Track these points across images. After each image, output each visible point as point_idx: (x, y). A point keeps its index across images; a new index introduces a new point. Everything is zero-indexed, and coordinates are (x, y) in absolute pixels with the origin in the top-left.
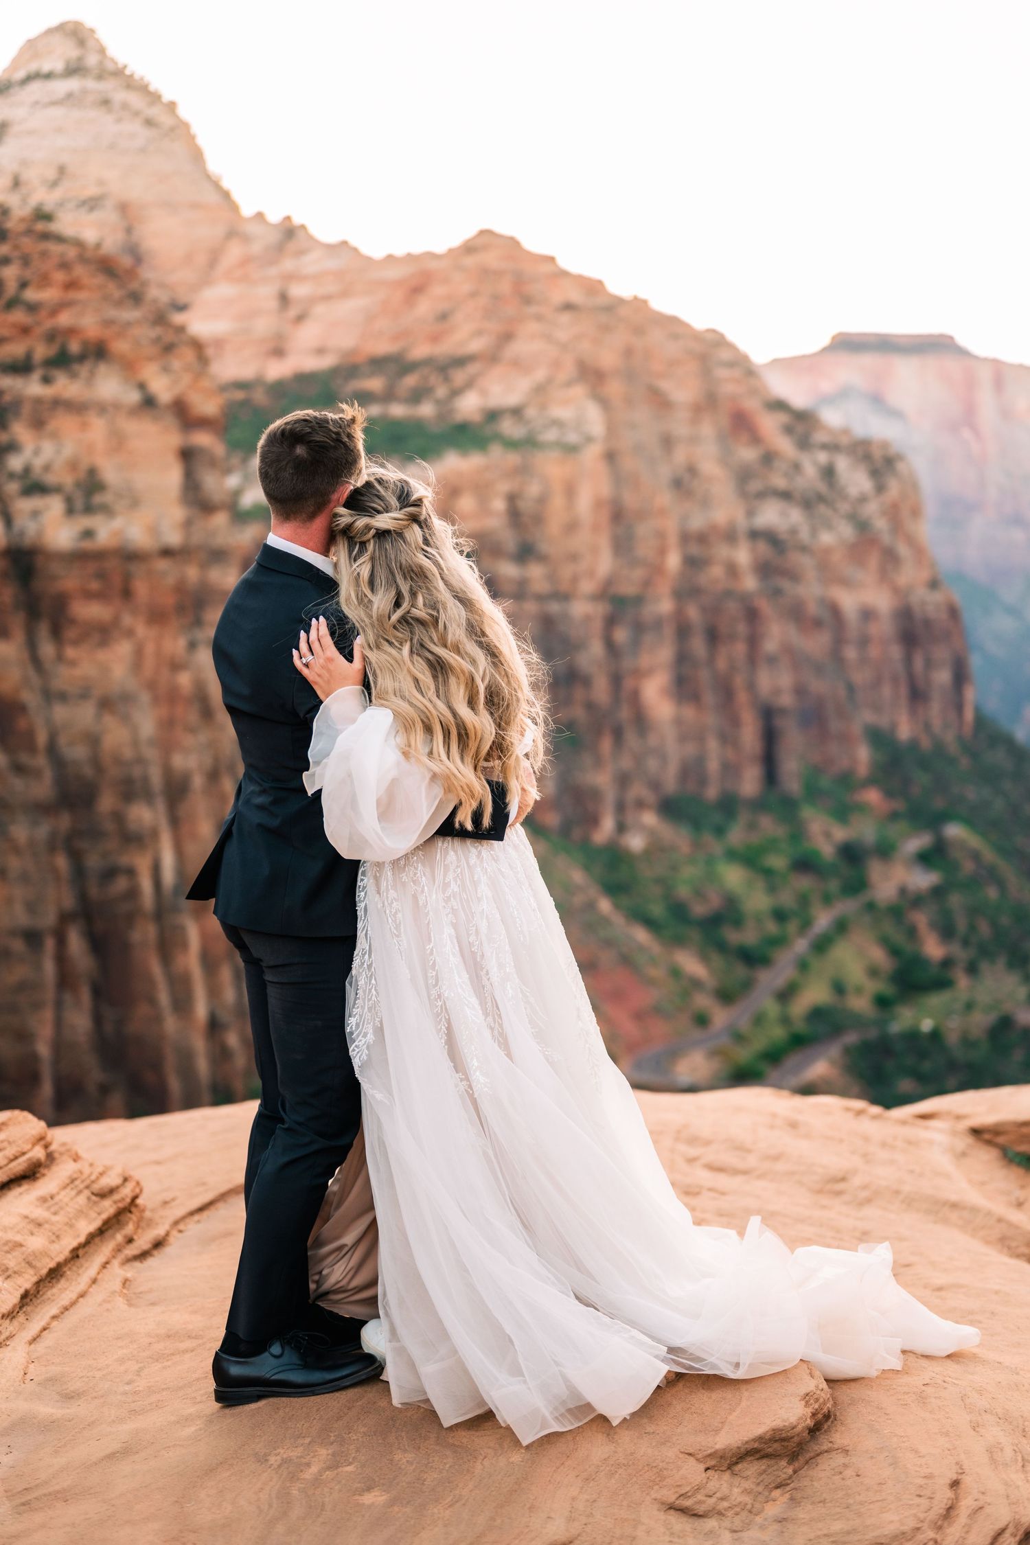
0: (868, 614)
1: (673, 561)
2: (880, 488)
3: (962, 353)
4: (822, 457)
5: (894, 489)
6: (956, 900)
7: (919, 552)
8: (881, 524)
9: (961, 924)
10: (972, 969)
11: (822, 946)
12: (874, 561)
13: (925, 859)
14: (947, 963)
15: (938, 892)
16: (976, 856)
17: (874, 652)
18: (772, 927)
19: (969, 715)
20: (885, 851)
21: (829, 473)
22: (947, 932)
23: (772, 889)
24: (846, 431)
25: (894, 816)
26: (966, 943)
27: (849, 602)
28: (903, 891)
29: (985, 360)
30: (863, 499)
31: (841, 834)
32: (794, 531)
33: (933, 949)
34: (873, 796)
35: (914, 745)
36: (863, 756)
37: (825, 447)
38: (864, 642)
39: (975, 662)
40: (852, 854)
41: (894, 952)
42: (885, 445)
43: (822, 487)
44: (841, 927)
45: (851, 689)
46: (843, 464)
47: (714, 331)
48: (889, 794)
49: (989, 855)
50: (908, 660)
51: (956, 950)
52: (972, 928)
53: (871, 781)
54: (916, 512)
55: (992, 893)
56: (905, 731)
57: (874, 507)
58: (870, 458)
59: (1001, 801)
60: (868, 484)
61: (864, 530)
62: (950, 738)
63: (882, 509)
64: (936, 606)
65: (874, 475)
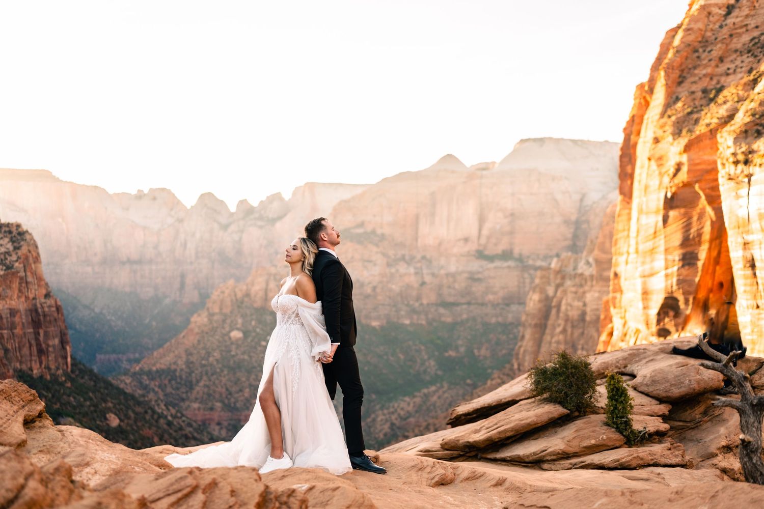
0: (13, 312)
2: (17, 248)
3: (58, 180)
5: (24, 249)
7: (40, 279)
8: (18, 265)
12: (15, 285)
17: (18, 331)
19: (69, 360)
29: (66, 182)
30: (8, 253)
35: (41, 378)
38: (12, 327)
42: (18, 226)
45: (6, 351)
50: (37, 334)
54: (37, 259)
56: (36, 372)
57: (14, 258)
58: (10, 232)
59: (88, 403)
60: (10, 247)
61: (9, 268)
62: (60, 372)
63: (19, 258)
64: (50, 307)
65: (12, 241)
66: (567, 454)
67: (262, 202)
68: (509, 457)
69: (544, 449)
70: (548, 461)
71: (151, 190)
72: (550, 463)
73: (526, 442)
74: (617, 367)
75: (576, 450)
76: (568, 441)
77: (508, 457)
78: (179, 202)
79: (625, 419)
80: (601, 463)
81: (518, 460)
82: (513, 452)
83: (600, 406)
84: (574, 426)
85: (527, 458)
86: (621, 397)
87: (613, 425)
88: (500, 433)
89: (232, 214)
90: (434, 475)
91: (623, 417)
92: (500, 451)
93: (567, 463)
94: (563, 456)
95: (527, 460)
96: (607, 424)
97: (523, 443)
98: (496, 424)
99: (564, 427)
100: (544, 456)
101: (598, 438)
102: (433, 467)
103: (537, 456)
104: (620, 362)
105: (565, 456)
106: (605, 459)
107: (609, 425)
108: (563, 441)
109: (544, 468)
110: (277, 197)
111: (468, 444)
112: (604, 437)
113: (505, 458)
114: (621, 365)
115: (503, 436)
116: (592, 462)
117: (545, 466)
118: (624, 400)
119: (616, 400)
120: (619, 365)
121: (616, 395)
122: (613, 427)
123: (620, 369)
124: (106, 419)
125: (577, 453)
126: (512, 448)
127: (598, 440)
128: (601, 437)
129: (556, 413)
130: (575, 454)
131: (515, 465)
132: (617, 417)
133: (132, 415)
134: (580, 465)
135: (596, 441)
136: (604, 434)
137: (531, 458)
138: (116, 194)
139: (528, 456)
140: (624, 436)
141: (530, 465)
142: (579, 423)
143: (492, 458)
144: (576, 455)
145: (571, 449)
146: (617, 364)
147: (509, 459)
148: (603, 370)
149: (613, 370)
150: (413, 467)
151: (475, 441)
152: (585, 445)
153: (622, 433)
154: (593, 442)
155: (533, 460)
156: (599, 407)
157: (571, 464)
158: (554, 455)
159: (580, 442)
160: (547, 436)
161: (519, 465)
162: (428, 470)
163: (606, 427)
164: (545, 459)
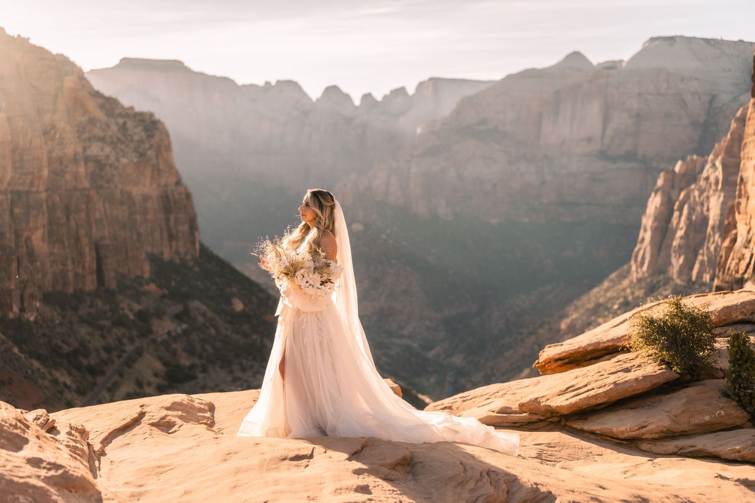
0: (146, 198)
1: (46, 172)
2: (150, 136)
3: (187, 70)
4: (121, 121)
5: (157, 138)
6: (195, 336)
7: (171, 167)
8: (150, 153)
9: (198, 348)
10: (204, 370)
11: (129, 363)
12: (148, 173)
13: (178, 318)
14: (192, 367)
15: (185, 333)
16: (204, 315)
17: (150, 216)
18: (104, 355)
19: (197, 246)
20: (159, 315)
21: (123, 128)
22: (191, 352)
23: (103, 337)
24: (132, 108)
25: (163, 297)
26: (201, 357)
27: (136, 191)
28: (169, 333)
29: (197, 73)
30: (141, 141)
31: (137, 307)
32: (107, 157)
33: (185, 361)
34: (152, 287)
35: (171, 261)
36: (147, 269)
37: (120, 115)
38: (145, 212)
39: (200, 221)
40: (142, 316)
41: (166, 364)
42: (151, 115)
43: (120, 135)
44: (139, 353)
45: (139, 235)
46: (130, 124)
47: (62, 55)
48: (160, 286)
49: (210, 314)
50: (168, 220)
51: (196, 361)
52: (204, 350)
53: (151, 280)
54: (168, 148)
55: (213, 331)
56: (166, 256)
57: (147, 146)
58: (144, 121)
59: (214, 288)
60: (143, 134)
61: (142, 155)
62: (189, 257)
63: (151, 146)
64: (180, 194)
65: (146, 129)
66: (673, 432)
67: (385, 97)
68: (600, 431)
69: (644, 424)
70: (647, 439)
71: (278, 82)
72: (651, 442)
73: (622, 412)
74: (742, 313)
75: (685, 427)
76: (675, 416)
77: (598, 429)
78: (305, 94)
79: (750, 391)
80: (716, 452)
81: (610, 434)
82: (605, 424)
83: (718, 367)
84: (684, 395)
85: (622, 434)
86: (746, 362)
87: (733, 397)
88: (588, 398)
89: (357, 108)
90: (477, 494)
91: (746, 388)
92: (589, 419)
93: (671, 445)
94: (667, 435)
95: (621, 436)
96: (725, 395)
97: (617, 413)
98: (586, 386)
99: (671, 395)
100: (643, 434)
101: (713, 414)
102: (477, 482)
103: (634, 433)
104: (747, 307)
105: (669, 435)
106: (721, 445)
107: (728, 396)
108: (668, 416)
109: (642, 449)
110: (401, 91)
111: (550, 408)
112: (722, 412)
113: (594, 431)
114: (747, 311)
115: (593, 402)
116: (704, 448)
117: (645, 446)
118: (751, 366)
119: (740, 366)
120: (745, 311)
121: (740, 360)
122: (734, 400)
123: (746, 315)
124: (231, 304)
125: (686, 431)
126: (603, 417)
127: (713, 416)
128: (718, 412)
129: (662, 377)
130: (683, 433)
131: (607, 440)
132: (740, 387)
133: (255, 300)
134: (688, 450)
135: (711, 418)
136: (721, 409)
137: (626, 435)
138: (244, 86)
139: (622, 432)
140: (748, 412)
141: (625, 442)
142: (691, 391)
143: (579, 428)
144: (684, 435)
145: (678, 426)
146: (743, 310)
147: (598, 432)
148: (725, 316)
149: (737, 317)
150: (451, 479)
151: (557, 407)
152: (697, 421)
153: (744, 408)
154: (707, 418)
155: (629, 437)
156: (717, 369)
157: (677, 447)
158: (656, 433)
159: (691, 417)
160: (648, 406)
161: (611, 441)
162: (471, 485)
163: (725, 399)
164: (644, 437)
